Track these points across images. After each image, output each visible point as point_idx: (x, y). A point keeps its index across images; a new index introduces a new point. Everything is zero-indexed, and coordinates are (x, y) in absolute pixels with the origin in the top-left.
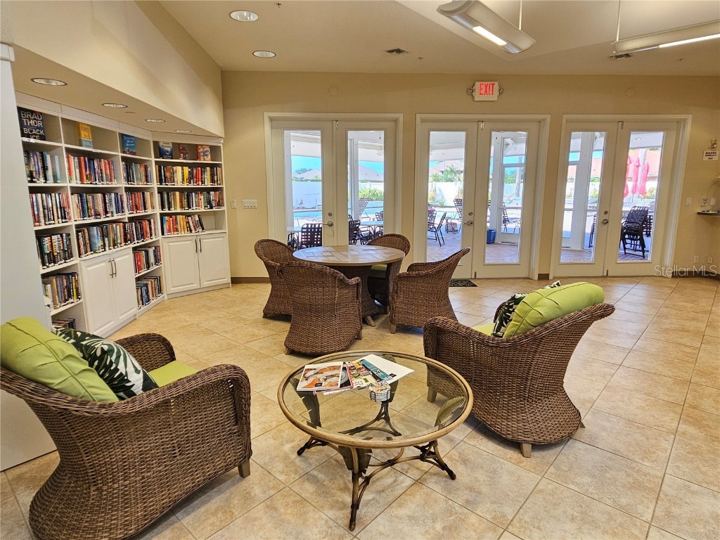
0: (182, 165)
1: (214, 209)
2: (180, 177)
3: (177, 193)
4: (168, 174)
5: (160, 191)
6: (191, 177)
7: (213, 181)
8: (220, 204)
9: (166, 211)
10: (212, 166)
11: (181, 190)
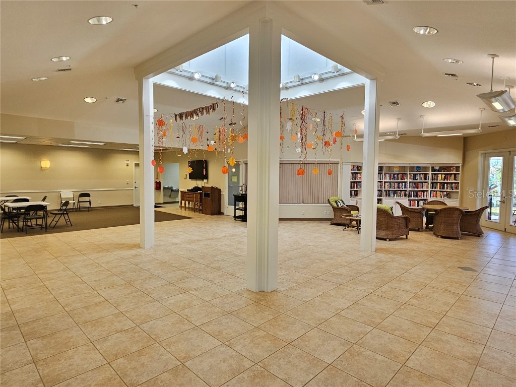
0: (442, 174)
1: (454, 191)
2: (440, 178)
3: (439, 184)
4: (435, 177)
5: (432, 183)
6: (445, 178)
7: (455, 180)
8: (457, 188)
9: (434, 190)
10: (455, 174)
11: (440, 183)
